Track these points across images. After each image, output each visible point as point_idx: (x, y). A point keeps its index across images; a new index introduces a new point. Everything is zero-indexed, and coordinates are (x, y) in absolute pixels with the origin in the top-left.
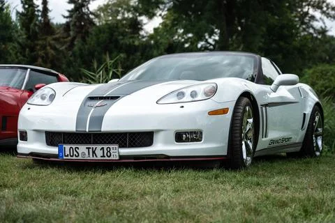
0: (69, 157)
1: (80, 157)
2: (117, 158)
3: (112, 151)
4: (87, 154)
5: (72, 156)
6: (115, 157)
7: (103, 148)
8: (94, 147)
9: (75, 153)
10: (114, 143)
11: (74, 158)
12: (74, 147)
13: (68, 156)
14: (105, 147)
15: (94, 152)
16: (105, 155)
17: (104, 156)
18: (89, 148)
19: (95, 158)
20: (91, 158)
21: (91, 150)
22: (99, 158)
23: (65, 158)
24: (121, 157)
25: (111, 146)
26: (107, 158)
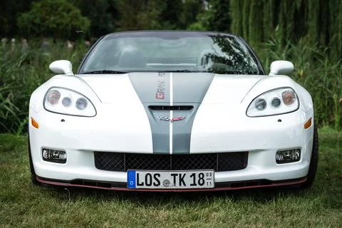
0: (145, 186)
1: (161, 186)
2: (213, 186)
3: (205, 178)
4: (172, 181)
5: (150, 185)
6: (209, 184)
7: (194, 175)
8: (183, 173)
9: (154, 180)
10: (207, 168)
11: (153, 187)
12: (152, 173)
13: (142, 184)
14: (197, 173)
15: (181, 180)
16: (197, 182)
17: (195, 184)
18: (175, 175)
19: (183, 187)
20: (178, 186)
21: (177, 178)
22: (188, 186)
23: (137, 187)
24: (217, 185)
25: (205, 172)
26: (198, 186)
